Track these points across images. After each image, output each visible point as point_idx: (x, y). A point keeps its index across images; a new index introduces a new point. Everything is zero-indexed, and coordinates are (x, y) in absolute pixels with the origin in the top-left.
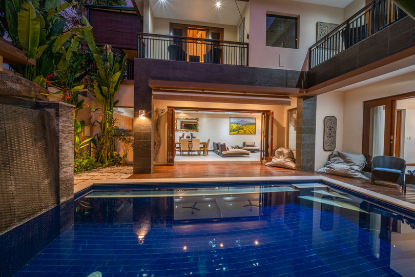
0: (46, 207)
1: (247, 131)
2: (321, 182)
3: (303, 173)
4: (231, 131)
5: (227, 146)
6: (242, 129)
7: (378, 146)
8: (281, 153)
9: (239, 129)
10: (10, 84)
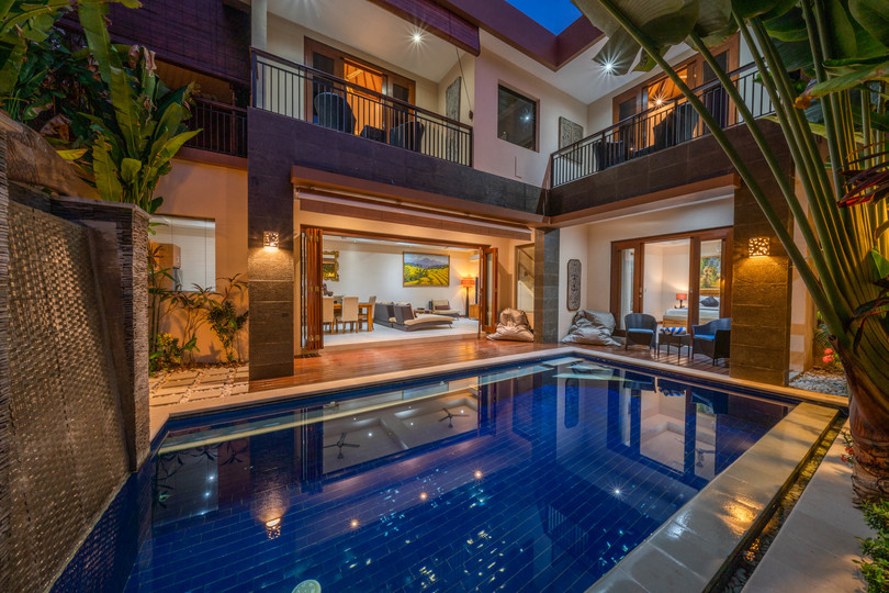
1: (435, 280)
2: (574, 355)
3: (547, 345)
4: (405, 280)
5: (414, 308)
6: (426, 276)
7: (626, 300)
8: (508, 317)
9: (421, 275)
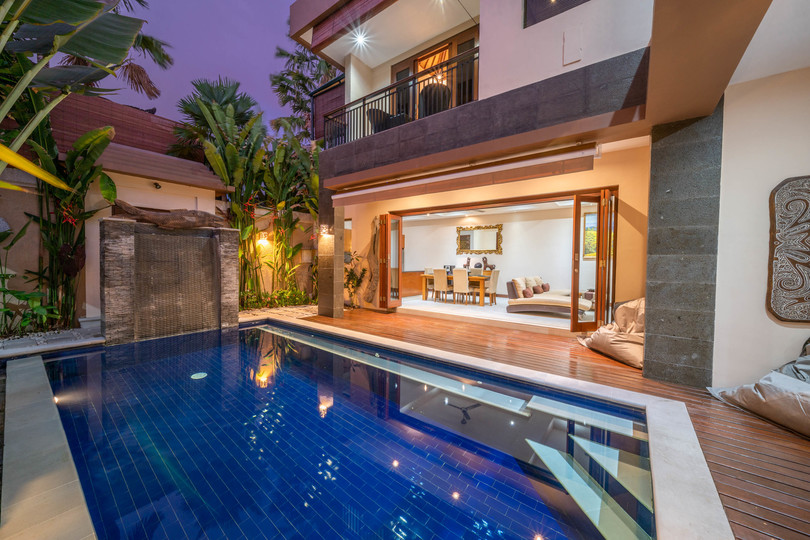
0: (208, 327)
10: (187, 218)
